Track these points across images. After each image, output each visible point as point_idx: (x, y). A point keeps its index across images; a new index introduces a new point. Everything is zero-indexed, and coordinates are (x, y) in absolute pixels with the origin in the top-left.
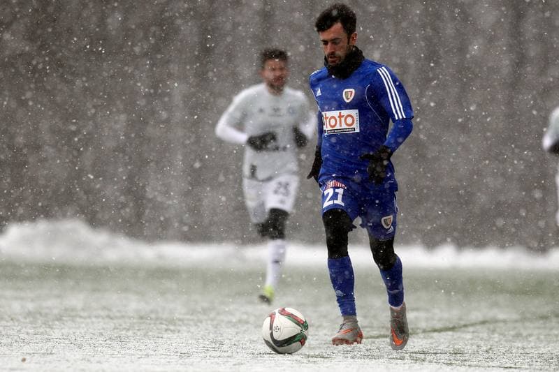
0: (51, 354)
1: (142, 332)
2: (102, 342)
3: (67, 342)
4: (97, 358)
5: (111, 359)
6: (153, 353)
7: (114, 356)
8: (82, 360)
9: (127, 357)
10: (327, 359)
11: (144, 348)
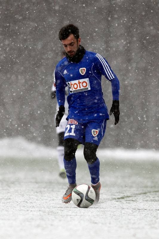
0: (10, 199)
1: (50, 189)
2: (33, 194)
3: (17, 193)
4: (30, 201)
5: (37, 201)
6: (55, 198)
7: (38, 200)
8: (24, 202)
9: (44, 200)
10: (135, 202)
11: (51, 196)
